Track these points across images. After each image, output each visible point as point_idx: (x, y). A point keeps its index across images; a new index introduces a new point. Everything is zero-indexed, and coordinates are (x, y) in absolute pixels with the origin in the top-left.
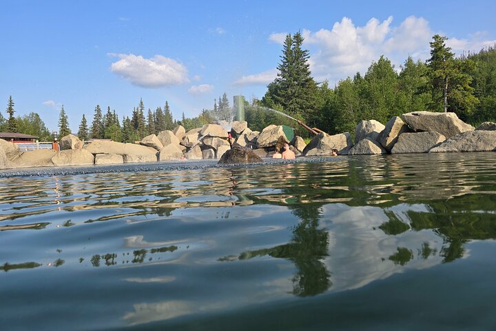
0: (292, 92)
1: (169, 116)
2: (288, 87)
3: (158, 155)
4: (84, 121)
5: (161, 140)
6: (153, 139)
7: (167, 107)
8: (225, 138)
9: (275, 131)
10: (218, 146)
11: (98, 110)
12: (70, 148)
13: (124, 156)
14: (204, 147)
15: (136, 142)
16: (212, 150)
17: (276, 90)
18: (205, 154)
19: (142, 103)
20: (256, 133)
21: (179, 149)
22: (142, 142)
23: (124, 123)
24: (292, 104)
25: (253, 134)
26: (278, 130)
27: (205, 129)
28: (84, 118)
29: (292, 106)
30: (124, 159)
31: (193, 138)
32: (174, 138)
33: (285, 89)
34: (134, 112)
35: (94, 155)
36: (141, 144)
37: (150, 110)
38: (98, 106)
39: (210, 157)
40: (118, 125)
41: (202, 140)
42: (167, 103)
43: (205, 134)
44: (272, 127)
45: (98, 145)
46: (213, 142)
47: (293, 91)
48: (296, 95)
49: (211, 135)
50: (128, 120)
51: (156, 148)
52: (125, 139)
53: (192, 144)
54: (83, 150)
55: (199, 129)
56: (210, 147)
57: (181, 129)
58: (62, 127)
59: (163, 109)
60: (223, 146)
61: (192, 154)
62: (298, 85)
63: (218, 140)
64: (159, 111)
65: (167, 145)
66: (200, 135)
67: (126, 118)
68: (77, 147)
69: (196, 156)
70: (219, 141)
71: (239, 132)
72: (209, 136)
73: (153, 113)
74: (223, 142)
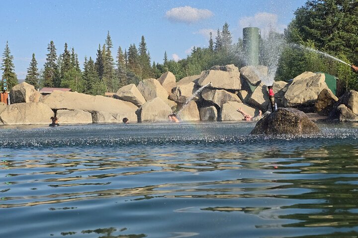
0: (332, 21)
1: (145, 58)
2: (327, 14)
3: (139, 113)
4: (34, 63)
5: (143, 92)
6: (133, 90)
7: (143, 44)
8: (233, 91)
9: (313, 82)
10: (223, 102)
11: (52, 48)
12: (24, 101)
13: (94, 113)
14: (202, 103)
15: (107, 94)
16: (214, 108)
17: (307, 19)
18: (203, 113)
19: (109, 38)
20: (282, 84)
21: (168, 106)
22: (117, 94)
23: (86, 66)
24: (332, 39)
25: (277, 86)
26: (318, 80)
27: (204, 77)
28: (34, 60)
29: (333, 44)
30: (93, 117)
31: (187, 89)
32: (161, 89)
33: (322, 17)
34: (99, 51)
35: (55, 111)
36: (115, 97)
37: (120, 49)
38: (52, 43)
39: (211, 118)
40: (78, 70)
41: (200, 94)
42: (143, 38)
43: (205, 84)
44: (306, 75)
45: (60, 97)
46: (217, 97)
47: (336, 19)
48: (340, 25)
49: (212, 85)
50: (91, 62)
51: (136, 103)
52: (88, 89)
53: (185, 98)
54: (40, 104)
55: (195, 77)
56: (211, 103)
57: (170, 77)
58: (6, 70)
59: (138, 47)
60: (230, 102)
61: (186, 112)
62: (343, 10)
63: (224, 93)
64: (132, 50)
65: (151, 99)
66: (197, 86)
67: (88, 59)
68: (32, 100)
69: (190, 116)
70: (225, 95)
71: (255, 82)
72: (210, 88)
73: (124, 53)
74: (230, 96)
